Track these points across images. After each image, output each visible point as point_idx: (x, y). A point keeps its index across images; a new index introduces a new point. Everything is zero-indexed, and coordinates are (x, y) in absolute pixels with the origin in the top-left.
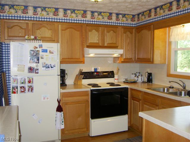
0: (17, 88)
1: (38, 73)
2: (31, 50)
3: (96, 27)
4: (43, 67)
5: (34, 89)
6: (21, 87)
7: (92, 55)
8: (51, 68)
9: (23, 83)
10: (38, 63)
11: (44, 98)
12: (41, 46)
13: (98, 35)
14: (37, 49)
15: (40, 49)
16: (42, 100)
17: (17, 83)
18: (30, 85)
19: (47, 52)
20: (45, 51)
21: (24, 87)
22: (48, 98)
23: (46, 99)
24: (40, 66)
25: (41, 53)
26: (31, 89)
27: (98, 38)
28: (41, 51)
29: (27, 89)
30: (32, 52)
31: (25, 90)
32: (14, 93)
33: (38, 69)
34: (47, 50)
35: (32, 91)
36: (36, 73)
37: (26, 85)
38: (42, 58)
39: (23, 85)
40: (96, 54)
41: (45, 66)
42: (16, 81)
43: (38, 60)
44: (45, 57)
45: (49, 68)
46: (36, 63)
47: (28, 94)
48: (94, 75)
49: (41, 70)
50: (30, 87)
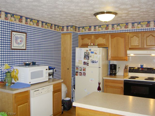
0: (78, 73)
1: (88, 65)
2: (85, 52)
3: (136, 33)
4: (91, 62)
5: (86, 74)
6: (80, 73)
7: (132, 55)
8: (95, 63)
9: (81, 70)
10: (89, 59)
11: (91, 81)
12: (90, 50)
13: (138, 39)
14: (88, 52)
15: (90, 52)
16: (90, 81)
17: (78, 70)
18: (84, 72)
19: (93, 53)
20: (92, 53)
21: (81, 73)
22: (93, 81)
23: (92, 81)
24: (89, 62)
25: (90, 54)
26: (85, 74)
27: (138, 42)
28: (90, 53)
29: (82, 74)
30: (86, 53)
31: (81, 74)
32: (77, 75)
33: (88, 63)
34: (93, 52)
35: (85, 75)
36: (87, 65)
37: (82, 72)
38: (91, 57)
39: (80, 71)
40: (135, 54)
41: (92, 62)
42: (78, 69)
43: (89, 58)
44: (92, 56)
45: (94, 62)
46: (87, 59)
47: (83, 77)
48: (139, 70)
49: (90, 64)
50: (84, 73)
